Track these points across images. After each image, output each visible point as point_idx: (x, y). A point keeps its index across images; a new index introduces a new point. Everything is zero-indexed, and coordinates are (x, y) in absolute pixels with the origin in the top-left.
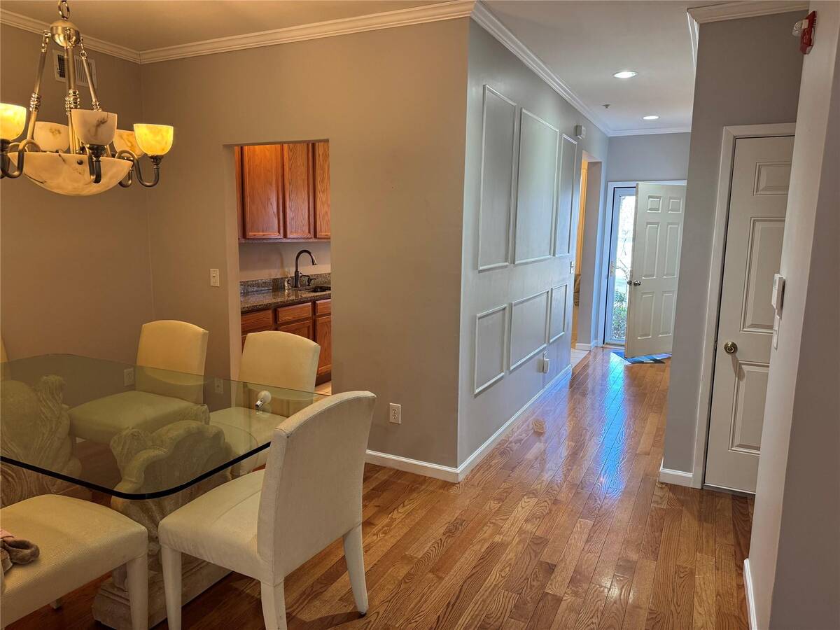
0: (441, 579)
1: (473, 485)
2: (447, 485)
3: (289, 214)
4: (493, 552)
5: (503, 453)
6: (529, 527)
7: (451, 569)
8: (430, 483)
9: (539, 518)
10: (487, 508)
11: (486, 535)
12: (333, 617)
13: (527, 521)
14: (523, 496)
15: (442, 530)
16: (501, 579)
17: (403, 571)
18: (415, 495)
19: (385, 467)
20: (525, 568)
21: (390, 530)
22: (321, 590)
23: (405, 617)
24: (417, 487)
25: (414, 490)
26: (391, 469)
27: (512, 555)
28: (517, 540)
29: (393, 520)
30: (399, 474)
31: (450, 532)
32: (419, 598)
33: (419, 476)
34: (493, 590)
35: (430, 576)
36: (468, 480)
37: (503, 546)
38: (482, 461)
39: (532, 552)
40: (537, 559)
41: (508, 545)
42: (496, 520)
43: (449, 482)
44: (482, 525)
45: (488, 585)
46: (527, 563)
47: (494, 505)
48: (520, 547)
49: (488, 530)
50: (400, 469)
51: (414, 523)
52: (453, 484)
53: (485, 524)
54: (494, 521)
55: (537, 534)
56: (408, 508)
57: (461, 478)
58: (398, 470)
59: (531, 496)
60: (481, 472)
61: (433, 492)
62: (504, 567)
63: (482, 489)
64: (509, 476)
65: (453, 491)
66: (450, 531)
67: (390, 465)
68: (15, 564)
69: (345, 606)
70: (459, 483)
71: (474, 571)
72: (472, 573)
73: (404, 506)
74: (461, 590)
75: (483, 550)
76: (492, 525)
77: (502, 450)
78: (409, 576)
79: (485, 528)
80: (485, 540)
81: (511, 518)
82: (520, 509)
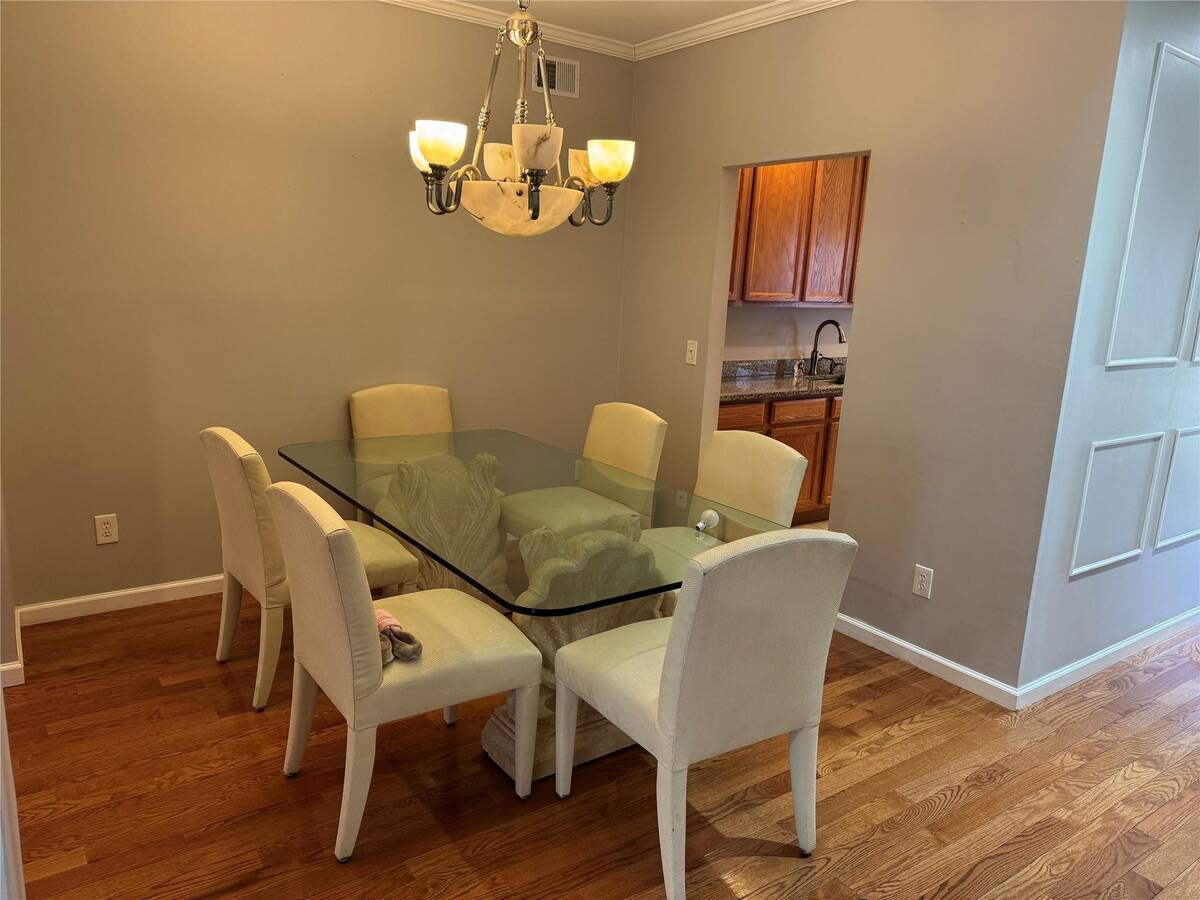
0: (942, 844)
1: (1040, 721)
2: (994, 709)
3: (813, 266)
4: (1046, 832)
5: (1114, 684)
6: (1126, 812)
7: (964, 835)
8: (964, 700)
9: (1154, 804)
10: (1057, 763)
11: (1041, 802)
12: (763, 843)
13: (1127, 801)
14: (1132, 761)
15: (965, 775)
16: (1048, 876)
17: (884, 814)
18: (935, 711)
19: (897, 659)
20: (1098, 875)
21: (880, 751)
22: (755, 802)
23: (868, 880)
24: (941, 701)
25: (935, 704)
26: (905, 664)
27: (1080, 847)
28: (1096, 825)
29: (888, 737)
30: (917, 674)
31: (977, 781)
32: (897, 860)
33: (950, 685)
34: (1028, 889)
35: (926, 833)
36: (1033, 712)
37: (1068, 828)
38: (1071, 687)
39: (1121, 853)
40: (1128, 867)
41: (1078, 828)
42: (1067, 783)
43: (998, 706)
44: (1038, 785)
45: (1022, 880)
46: (1106, 868)
47: (1071, 761)
48: (1101, 839)
49: (1048, 797)
50: (920, 667)
51: (921, 751)
52: (1005, 711)
53: (1046, 786)
54: (1063, 785)
55: (1139, 827)
56: (919, 726)
57: (1020, 705)
58: (917, 668)
59: (1148, 763)
60: (1064, 704)
61: (966, 714)
62: (1059, 862)
63: (1057, 731)
64: (1115, 722)
65: (1002, 721)
66: (978, 779)
67: (907, 658)
68: (396, 658)
69: (785, 834)
70: (1016, 711)
71: (1003, 850)
72: (1000, 852)
73: (911, 723)
74: (971, 871)
75: (1029, 823)
76: (1056, 791)
77: (1116, 678)
78: (891, 824)
79: (1043, 792)
80: (1037, 810)
81: (1097, 791)
82: (1119, 779)
